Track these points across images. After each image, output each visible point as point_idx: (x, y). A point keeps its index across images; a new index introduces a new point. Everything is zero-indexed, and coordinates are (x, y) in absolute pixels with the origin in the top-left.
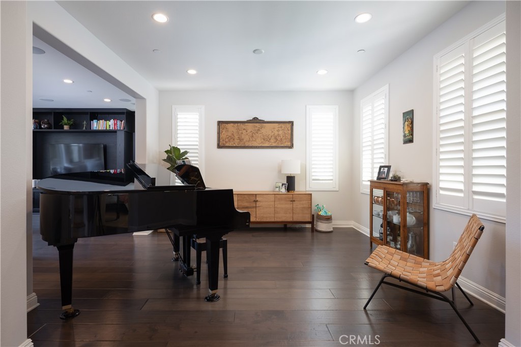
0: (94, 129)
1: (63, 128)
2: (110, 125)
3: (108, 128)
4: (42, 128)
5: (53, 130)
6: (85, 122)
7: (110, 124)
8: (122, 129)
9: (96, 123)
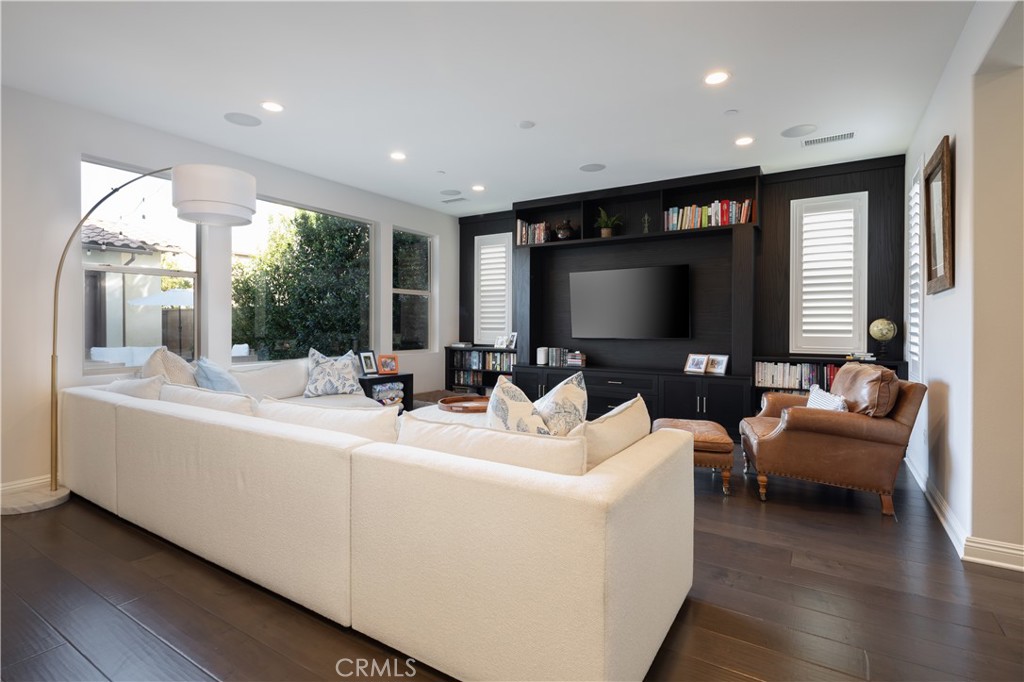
0: (671, 229)
1: (600, 235)
2: (710, 217)
3: (705, 224)
4: (559, 239)
5: (582, 241)
6: (646, 217)
7: (713, 213)
8: (743, 221)
9: (676, 215)
